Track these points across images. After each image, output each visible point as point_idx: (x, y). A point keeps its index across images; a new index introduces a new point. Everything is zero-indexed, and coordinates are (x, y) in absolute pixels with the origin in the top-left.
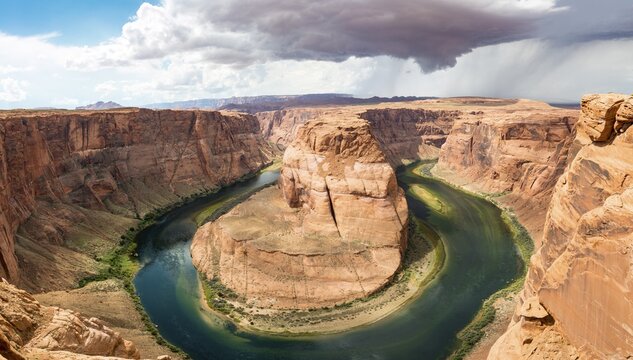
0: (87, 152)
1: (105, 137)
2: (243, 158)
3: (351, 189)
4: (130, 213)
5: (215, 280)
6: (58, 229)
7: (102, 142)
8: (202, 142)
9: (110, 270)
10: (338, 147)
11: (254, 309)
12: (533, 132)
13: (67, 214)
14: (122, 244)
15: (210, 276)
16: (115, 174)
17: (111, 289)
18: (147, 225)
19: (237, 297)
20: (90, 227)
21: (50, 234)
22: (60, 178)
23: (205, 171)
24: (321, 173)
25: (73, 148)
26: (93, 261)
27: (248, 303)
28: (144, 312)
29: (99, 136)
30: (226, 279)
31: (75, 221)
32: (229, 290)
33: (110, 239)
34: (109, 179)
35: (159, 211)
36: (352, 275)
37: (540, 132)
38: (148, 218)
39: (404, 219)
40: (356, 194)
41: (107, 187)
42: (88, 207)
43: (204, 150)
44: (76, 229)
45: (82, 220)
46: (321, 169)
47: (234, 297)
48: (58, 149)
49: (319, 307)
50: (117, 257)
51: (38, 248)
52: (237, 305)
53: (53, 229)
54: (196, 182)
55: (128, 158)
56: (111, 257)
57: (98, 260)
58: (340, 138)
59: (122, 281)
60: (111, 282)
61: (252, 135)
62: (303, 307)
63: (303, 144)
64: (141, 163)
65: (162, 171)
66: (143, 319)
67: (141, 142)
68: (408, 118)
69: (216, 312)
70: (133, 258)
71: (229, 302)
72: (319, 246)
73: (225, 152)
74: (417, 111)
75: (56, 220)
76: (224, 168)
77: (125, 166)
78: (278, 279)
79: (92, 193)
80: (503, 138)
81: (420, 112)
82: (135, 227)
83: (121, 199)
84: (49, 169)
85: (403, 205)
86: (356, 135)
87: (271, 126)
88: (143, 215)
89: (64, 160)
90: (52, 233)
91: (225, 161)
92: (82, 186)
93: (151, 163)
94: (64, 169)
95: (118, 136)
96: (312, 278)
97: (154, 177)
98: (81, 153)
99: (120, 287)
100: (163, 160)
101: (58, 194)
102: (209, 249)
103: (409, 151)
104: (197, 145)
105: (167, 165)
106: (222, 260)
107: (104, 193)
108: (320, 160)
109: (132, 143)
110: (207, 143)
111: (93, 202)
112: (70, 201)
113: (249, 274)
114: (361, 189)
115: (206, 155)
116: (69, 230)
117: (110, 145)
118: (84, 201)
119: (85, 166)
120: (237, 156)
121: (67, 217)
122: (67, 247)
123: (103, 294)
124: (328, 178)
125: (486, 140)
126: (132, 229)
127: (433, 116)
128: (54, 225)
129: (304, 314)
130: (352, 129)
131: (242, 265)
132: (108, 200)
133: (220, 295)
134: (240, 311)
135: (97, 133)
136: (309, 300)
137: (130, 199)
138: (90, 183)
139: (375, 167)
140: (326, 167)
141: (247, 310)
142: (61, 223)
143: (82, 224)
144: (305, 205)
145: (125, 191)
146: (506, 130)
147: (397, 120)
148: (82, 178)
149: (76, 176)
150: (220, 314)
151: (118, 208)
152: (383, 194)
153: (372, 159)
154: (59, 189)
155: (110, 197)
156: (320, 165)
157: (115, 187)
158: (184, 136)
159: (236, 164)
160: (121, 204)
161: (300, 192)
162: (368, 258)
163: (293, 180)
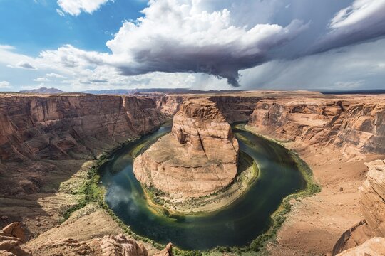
0: (48, 122)
1: (62, 111)
2: (150, 120)
3: (211, 135)
4: (90, 157)
5: (152, 186)
6: (32, 180)
7: (60, 115)
8: (128, 113)
9: (86, 198)
10: (203, 115)
11: (174, 199)
12: (311, 109)
13: (39, 167)
14: (89, 178)
15: (149, 185)
16: (74, 134)
17: (92, 211)
18: (103, 162)
19: (164, 194)
20: (62, 172)
21: (25, 186)
22: (26, 142)
23: (131, 128)
24: (195, 127)
25: (36, 120)
26: (70, 196)
27: (171, 196)
28: (119, 220)
29: (57, 111)
30: (157, 185)
31: (47, 171)
32: (160, 190)
33: (80, 177)
34: (69, 138)
35: (108, 153)
36: (216, 177)
37: (317, 109)
38: (102, 158)
39: (237, 149)
40: (213, 137)
41: (68, 143)
42: (57, 159)
43: (130, 117)
44: (49, 176)
45: (54, 169)
46: (195, 125)
47: (163, 194)
48: (21, 122)
49: (203, 195)
50: (88, 188)
51: (16, 201)
52: (166, 198)
53: (28, 182)
54: (127, 134)
55: (82, 124)
56: (84, 189)
57: (74, 194)
58: (203, 110)
59: (97, 203)
60: (90, 206)
61: (153, 109)
62: (196, 195)
63: (184, 113)
64: (92, 126)
65: (106, 130)
66: (120, 225)
67: (90, 114)
68: (231, 101)
69: (157, 205)
70: (99, 184)
71: (162, 198)
72: (198, 162)
73: (141, 118)
74: (236, 97)
75: (29, 174)
76: (141, 126)
77: (80, 129)
78: (182, 181)
79: (58, 149)
80: (290, 112)
81: (238, 98)
82: (96, 166)
83: (81, 150)
84: (14, 137)
85: (236, 143)
86: (211, 109)
87: (161, 104)
88: (98, 157)
89: (29, 129)
90: (27, 185)
91: (142, 122)
92: (48, 146)
93: (98, 126)
94: (30, 136)
95: (73, 110)
96: (198, 179)
97: (102, 133)
98: (43, 123)
99: (97, 207)
100: (106, 124)
101: (26, 155)
102: (144, 169)
103: (232, 117)
104: (126, 114)
105: (109, 126)
106: (152, 175)
107: (67, 147)
108: (194, 121)
109: (84, 115)
110: (131, 113)
111: (59, 155)
112: (38, 157)
113: (168, 180)
114: (215, 135)
115: (131, 120)
116: (43, 178)
117: (67, 117)
118: (51, 156)
119: (48, 132)
120: (147, 120)
121: (39, 170)
122: (44, 192)
123: (88, 216)
124: (199, 130)
125: (278, 112)
126: (94, 167)
127: (245, 100)
128: (28, 178)
129: (197, 200)
130: (209, 106)
131: (163, 176)
132: (71, 152)
133: (157, 194)
134: (168, 202)
135: (55, 109)
136: (198, 191)
137: (87, 148)
138: (54, 142)
139: (221, 124)
140: (197, 124)
141: (171, 201)
142: (34, 175)
143: (54, 172)
144: (188, 143)
145: (84, 144)
146: (293, 108)
147: (226, 102)
148: (48, 140)
149: (42, 139)
150: (159, 206)
151: (80, 156)
152: (226, 137)
153: (220, 120)
154: (27, 150)
155: (73, 150)
156: (194, 123)
157: (75, 142)
158: (117, 110)
159: (147, 124)
160: (81, 152)
161: (186, 136)
162: (222, 168)
163: (181, 130)
